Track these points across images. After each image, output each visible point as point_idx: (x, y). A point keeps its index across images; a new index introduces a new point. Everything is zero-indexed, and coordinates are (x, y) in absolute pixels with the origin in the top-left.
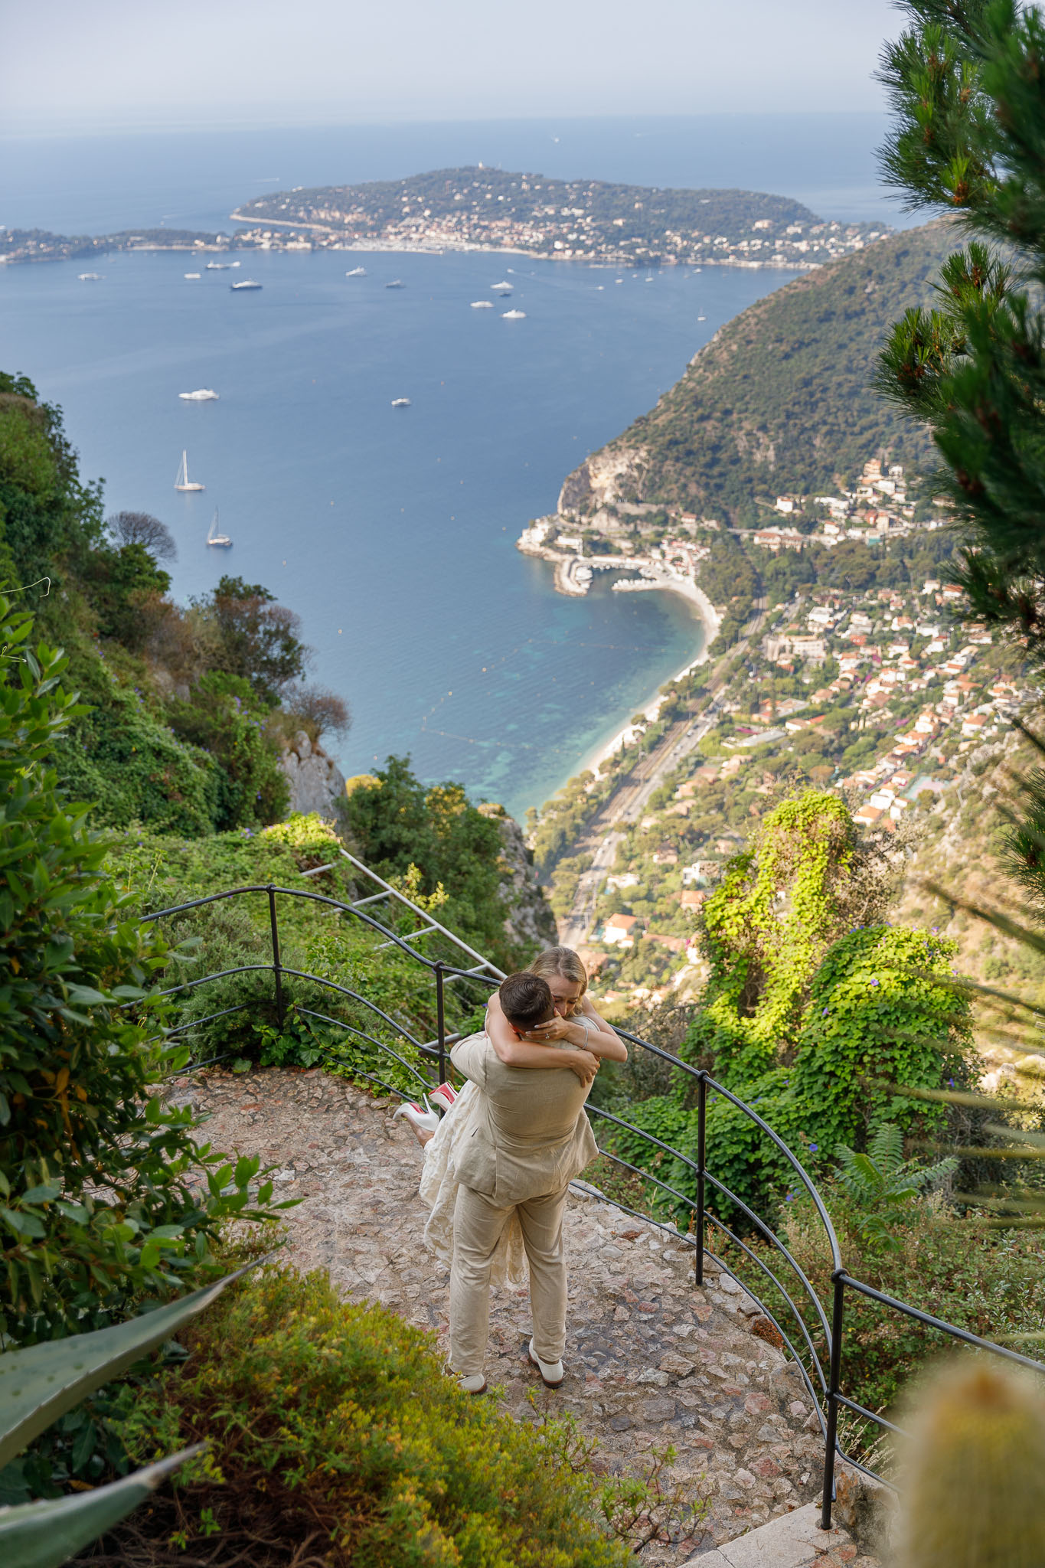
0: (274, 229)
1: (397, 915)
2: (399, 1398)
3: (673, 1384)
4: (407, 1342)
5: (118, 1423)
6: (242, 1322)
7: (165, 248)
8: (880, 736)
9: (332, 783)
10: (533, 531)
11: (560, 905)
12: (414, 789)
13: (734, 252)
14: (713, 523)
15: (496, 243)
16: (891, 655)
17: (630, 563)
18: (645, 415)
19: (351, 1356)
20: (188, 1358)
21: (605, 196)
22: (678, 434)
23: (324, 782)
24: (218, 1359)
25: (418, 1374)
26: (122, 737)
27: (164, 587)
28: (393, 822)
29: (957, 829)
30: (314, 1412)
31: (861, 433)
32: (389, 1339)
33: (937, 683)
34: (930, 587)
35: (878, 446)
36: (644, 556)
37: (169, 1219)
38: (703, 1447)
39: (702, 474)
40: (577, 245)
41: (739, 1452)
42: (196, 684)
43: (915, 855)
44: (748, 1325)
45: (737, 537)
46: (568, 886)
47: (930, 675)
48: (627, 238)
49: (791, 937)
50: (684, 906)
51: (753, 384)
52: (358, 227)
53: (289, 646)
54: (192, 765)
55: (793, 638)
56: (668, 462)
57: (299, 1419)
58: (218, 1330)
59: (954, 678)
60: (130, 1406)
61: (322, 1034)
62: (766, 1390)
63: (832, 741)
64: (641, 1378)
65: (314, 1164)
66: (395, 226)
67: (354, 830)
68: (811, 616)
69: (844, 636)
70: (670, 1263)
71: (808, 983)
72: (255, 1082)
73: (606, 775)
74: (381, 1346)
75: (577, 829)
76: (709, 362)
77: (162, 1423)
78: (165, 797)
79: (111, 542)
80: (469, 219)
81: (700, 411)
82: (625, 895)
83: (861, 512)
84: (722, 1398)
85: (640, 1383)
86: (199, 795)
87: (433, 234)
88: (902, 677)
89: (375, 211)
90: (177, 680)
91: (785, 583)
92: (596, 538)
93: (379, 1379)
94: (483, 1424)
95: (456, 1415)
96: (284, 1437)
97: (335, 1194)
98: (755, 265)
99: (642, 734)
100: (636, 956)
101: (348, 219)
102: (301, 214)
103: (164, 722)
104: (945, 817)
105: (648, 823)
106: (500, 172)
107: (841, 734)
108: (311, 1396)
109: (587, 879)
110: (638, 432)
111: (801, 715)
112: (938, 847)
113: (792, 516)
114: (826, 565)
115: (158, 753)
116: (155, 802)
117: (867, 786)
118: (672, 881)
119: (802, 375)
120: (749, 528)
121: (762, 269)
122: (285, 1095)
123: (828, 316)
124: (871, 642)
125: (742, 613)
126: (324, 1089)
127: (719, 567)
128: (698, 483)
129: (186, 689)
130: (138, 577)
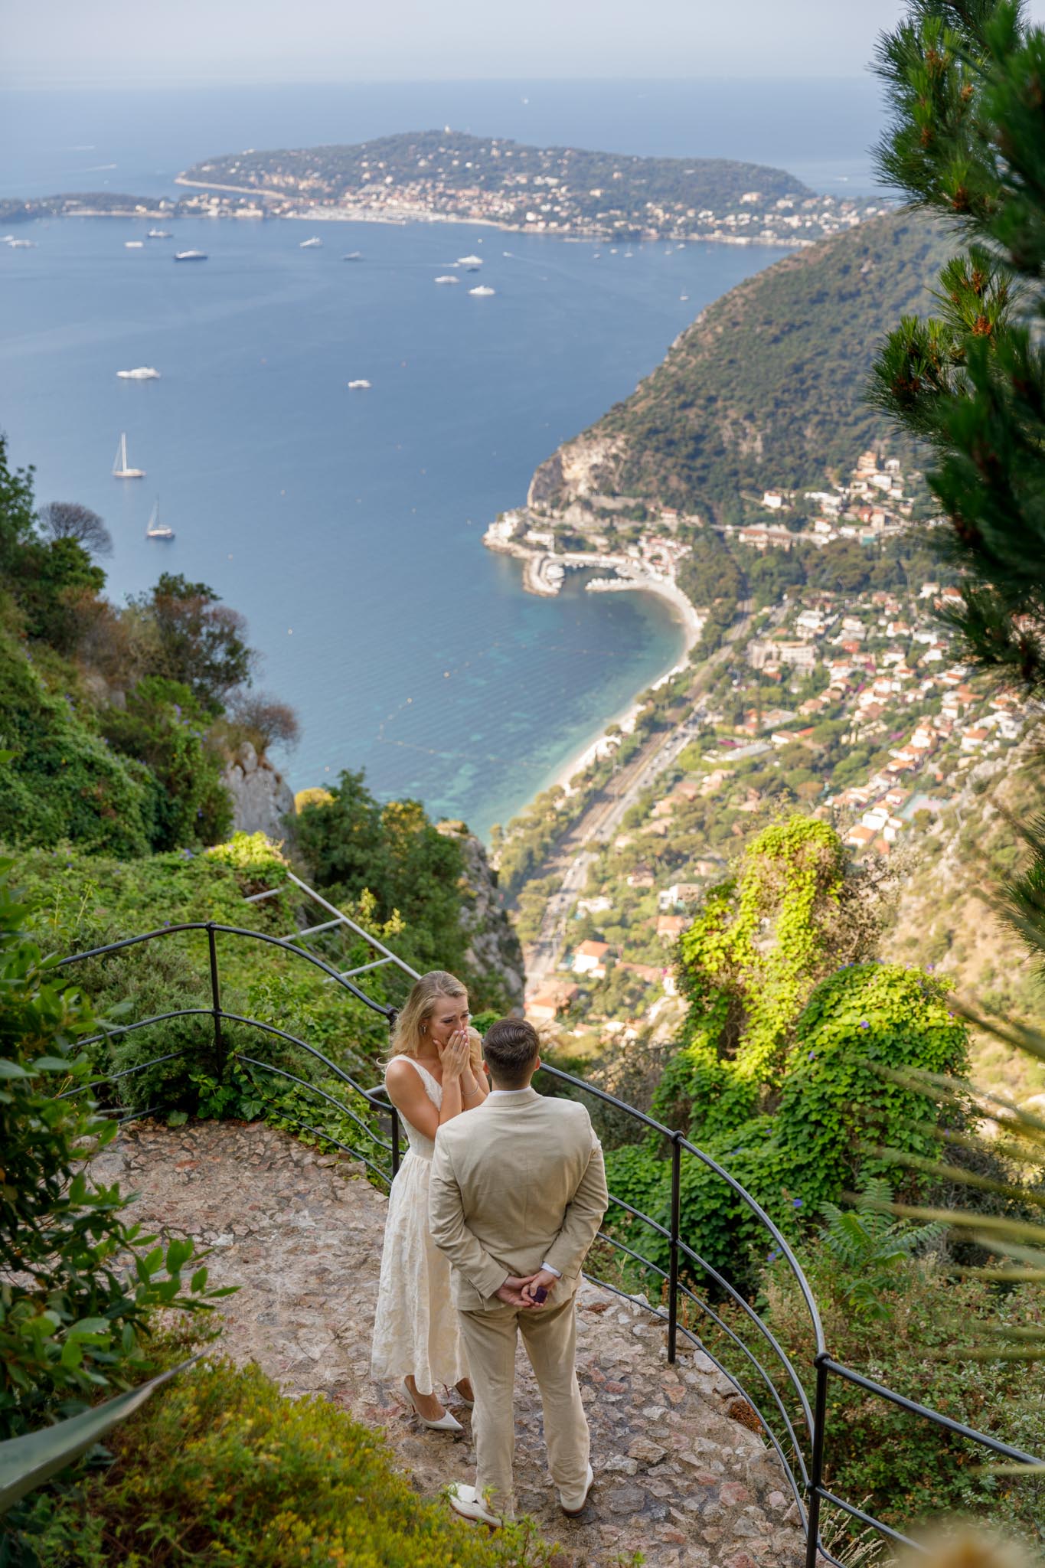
0: (222, 195)
1: (348, 945)
2: (342, 1508)
3: (642, 1472)
4: (352, 1445)
5: (34, 1538)
6: (171, 1424)
7: (103, 213)
8: (873, 750)
9: (279, 800)
10: (501, 526)
11: (527, 930)
12: (367, 807)
13: (720, 227)
14: (695, 519)
15: (464, 213)
16: (886, 663)
17: (606, 561)
18: (622, 400)
19: (292, 1462)
20: (113, 1462)
21: (582, 165)
22: (658, 422)
23: (271, 798)
24: (144, 1463)
25: (364, 1479)
26: (51, 748)
27: (99, 585)
28: (345, 842)
29: (955, 851)
30: (249, 1523)
31: (855, 423)
32: (333, 1441)
33: (935, 694)
34: (927, 591)
35: (873, 437)
36: (621, 554)
37: (94, 1309)
38: (675, 1542)
39: (683, 466)
40: (550, 217)
41: (714, 1547)
42: (133, 691)
43: (910, 880)
44: (724, 1408)
45: (720, 534)
46: (535, 910)
47: (927, 685)
48: (605, 209)
49: (776, 974)
50: (660, 933)
51: (740, 369)
52: (314, 193)
53: (234, 650)
54: (127, 779)
55: (781, 644)
56: (648, 453)
57: (233, 1532)
58: (146, 1431)
59: (953, 688)
60: (47, 1517)
61: (266, 1085)
62: (743, 1479)
63: (821, 756)
64: (608, 1466)
65: (255, 1227)
66: (354, 193)
67: (304, 850)
68: (800, 620)
69: (835, 642)
70: (640, 1339)
71: (794, 1023)
72: (192, 1136)
73: (577, 790)
74: (324, 1450)
75: (545, 848)
76: (692, 345)
77: (82, 1536)
78: (98, 813)
79: (42, 535)
80: (434, 187)
81: (683, 398)
82: (597, 920)
83: (854, 509)
84: (695, 1488)
85: (606, 1471)
86: (134, 811)
87: (395, 203)
88: (897, 687)
89: (333, 176)
90: (112, 685)
91: (773, 584)
92: (569, 533)
93: (321, 1486)
94: (434, 1532)
95: (404, 1523)
96: (216, 1551)
97: (278, 1261)
98: (742, 241)
99: (617, 746)
100: (609, 986)
101: (303, 185)
102: (252, 179)
103: (97, 731)
104: (942, 838)
105: (622, 843)
106: (468, 137)
107: (831, 748)
108: (247, 1504)
109: (555, 904)
110: (616, 419)
111: (788, 727)
112: (934, 872)
113: (780, 512)
114: (817, 566)
115: (90, 765)
116: (86, 818)
117: (859, 804)
118: (648, 905)
119: (793, 360)
120: (734, 524)
121: (750, 246)
122: (224, 1151)
123: (820, 298)
124: (864, 649)
125: (726, 616)
126: (266, 1144)
127: (701, 567)
128: (679, 475)
129: (121, 695)
130: (70, 573)
